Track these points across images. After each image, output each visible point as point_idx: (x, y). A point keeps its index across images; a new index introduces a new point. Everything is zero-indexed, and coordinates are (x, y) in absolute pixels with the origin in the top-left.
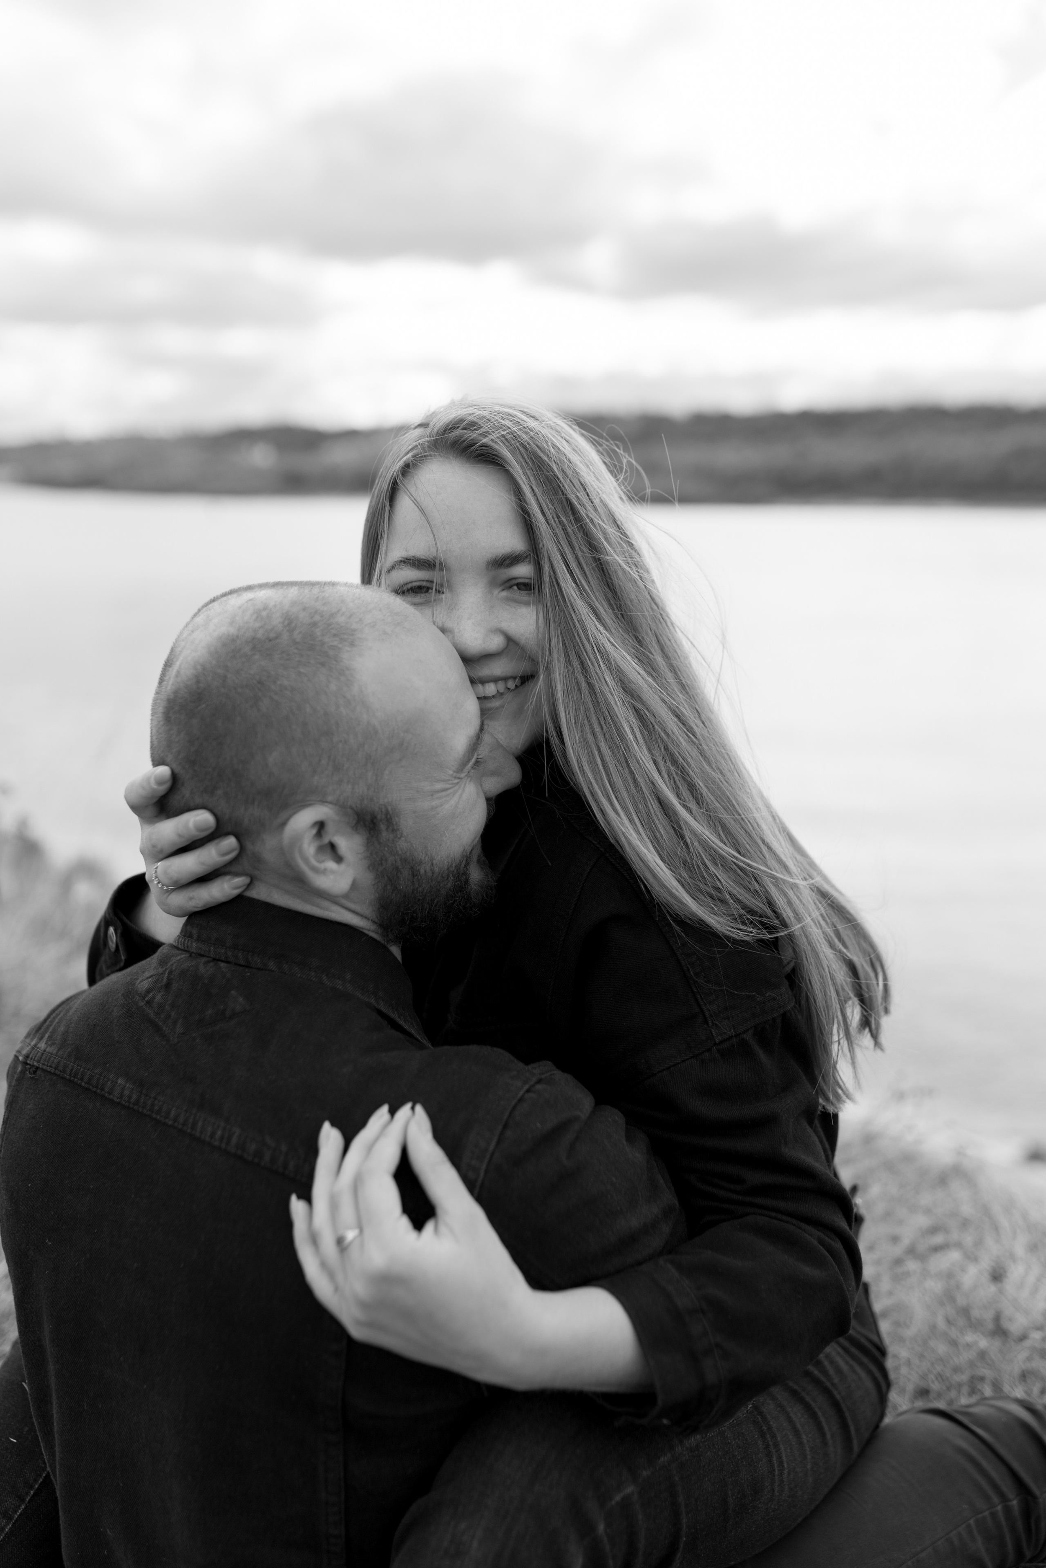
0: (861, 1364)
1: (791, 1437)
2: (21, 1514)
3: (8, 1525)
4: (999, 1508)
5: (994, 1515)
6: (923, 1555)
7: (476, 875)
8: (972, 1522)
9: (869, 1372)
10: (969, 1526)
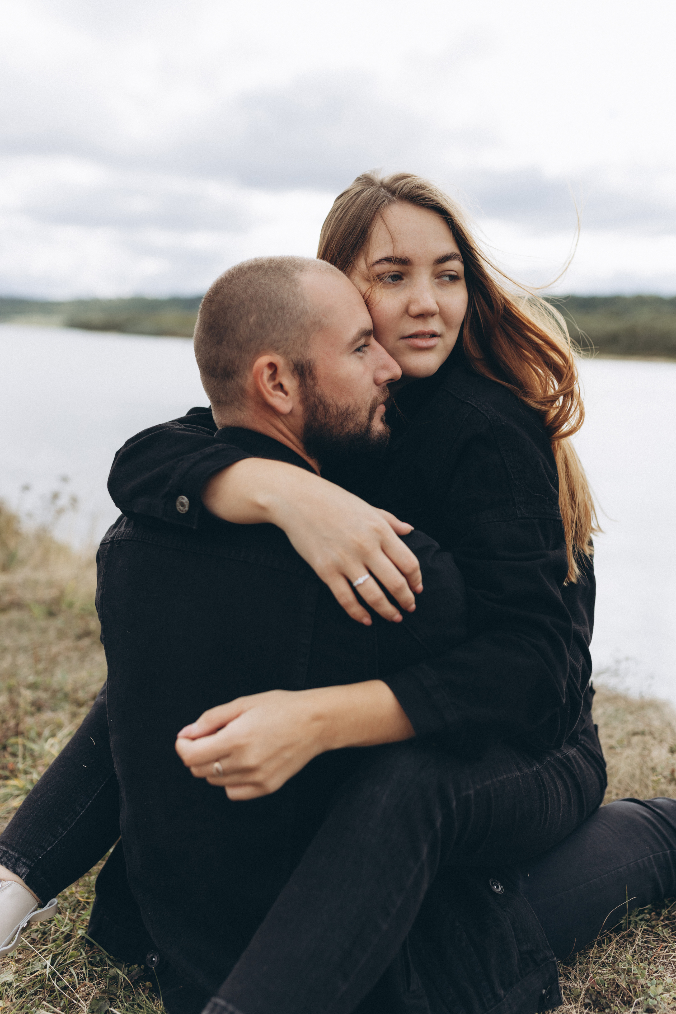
0: (593, 766)
1: (555, 795)
2: (89, 805)
3: (83, 811)
4: (668, 852)
5: (665, 855)
6: (621, 869)
7: (378, 426)
8: (651, 856)
9: (597, 772)
10: (649, 859)
